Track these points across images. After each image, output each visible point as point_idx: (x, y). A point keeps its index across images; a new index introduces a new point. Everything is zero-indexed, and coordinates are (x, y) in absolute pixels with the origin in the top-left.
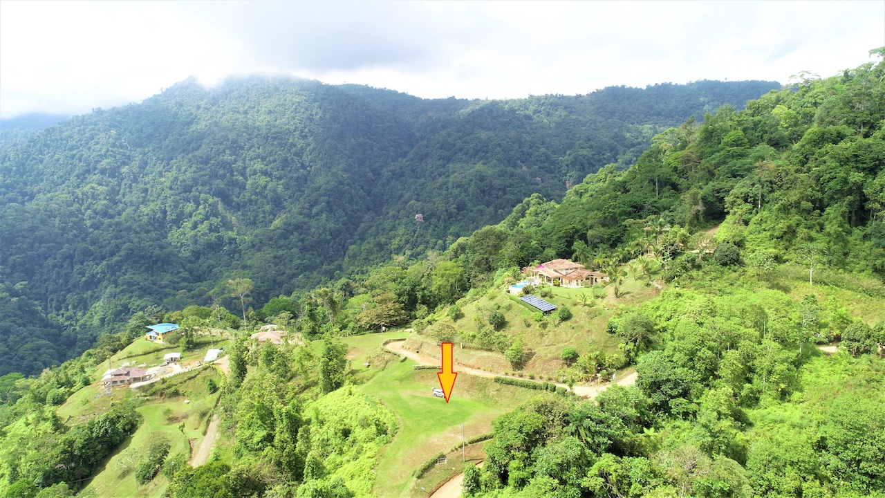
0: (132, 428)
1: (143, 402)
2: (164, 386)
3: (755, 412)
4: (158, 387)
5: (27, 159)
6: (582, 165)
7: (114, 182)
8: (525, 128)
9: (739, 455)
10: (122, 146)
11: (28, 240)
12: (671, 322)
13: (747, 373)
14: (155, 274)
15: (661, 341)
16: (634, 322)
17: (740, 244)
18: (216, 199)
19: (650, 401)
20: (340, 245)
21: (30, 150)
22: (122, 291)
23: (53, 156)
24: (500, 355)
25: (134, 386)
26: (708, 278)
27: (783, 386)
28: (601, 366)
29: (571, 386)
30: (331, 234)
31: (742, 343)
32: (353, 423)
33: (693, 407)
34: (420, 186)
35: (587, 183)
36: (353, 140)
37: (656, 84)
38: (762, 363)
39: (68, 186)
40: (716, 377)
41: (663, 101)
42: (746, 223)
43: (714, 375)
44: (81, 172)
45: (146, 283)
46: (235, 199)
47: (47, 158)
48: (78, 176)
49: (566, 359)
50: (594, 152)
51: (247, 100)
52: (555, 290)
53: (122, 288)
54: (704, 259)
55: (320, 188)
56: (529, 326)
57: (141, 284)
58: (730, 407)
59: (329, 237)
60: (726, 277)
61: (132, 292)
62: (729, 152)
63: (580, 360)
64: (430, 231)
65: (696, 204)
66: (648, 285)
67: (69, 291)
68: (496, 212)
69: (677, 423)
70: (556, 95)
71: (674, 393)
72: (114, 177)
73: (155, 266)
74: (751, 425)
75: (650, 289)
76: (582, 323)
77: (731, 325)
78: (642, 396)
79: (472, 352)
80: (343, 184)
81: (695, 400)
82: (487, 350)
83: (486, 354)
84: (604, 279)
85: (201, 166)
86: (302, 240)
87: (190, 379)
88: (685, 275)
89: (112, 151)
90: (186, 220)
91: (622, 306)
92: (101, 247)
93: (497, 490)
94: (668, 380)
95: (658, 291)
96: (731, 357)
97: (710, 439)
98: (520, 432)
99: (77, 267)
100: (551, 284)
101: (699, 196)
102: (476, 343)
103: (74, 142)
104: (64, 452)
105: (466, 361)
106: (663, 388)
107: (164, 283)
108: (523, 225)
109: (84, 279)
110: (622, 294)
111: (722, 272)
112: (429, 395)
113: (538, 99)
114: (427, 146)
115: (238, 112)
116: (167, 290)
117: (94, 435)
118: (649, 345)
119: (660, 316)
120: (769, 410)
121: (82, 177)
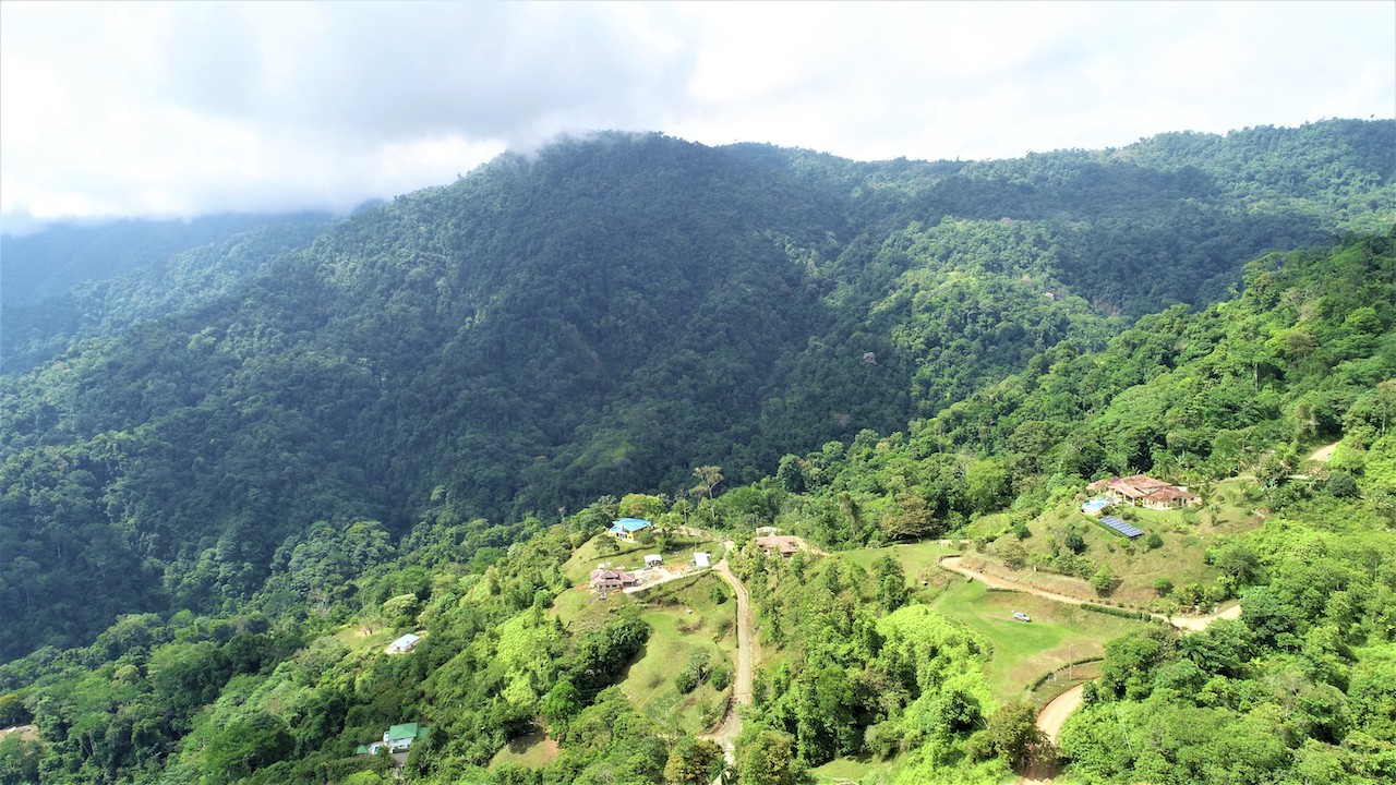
0: (643, 637)
1: (642, 609)
2: (661, 593)
3: (1362, 649)
4: (654, 593)
5: (315, 268)
6: (1120, 271)
7: (427, 298)
8: (1022, 209)
9: (1342, 684)
10: (435, 249)
11: (335, 384)
12: (1276, 556)
13: (1356, 611)
14: (500, 433)
15: (1265, 576)
16: (1235, 555)
17: (1358, 472)
18: (570, 325)
19: (1254, 635)
20: (747, 394)
21: (318, 256)
22: (464, 457)
23: (346, 265)
24: (1082, 581)
25: (628, 590)
26: (1319, 510)
27: (1390, 627)
28: (1199, 598)
29: (1169, 617)
30: (735, 378)
31: (1351, 585)
32: (938, 642)
33: (1298, 642)
34: (863, 305)
35: (1142, 328)
36: (756, 233)
37: (1246, 129)
38: (1372, 605)
39: (370, 307)
40: (1324, 615)
41: (1258, 157)
42: (1367, 447)
43: (1321, 613)
44: (384, 286)
45: (493, 446)
46: (595, 325)
47: (339, 267)
48: (381, 293)
49: (1159, 589)
50: (1139, 251)
51: (602, 178)
52: (1140, 512)
53: (464, 452)
54: (1315, 488)
55: (714, 308)
56: (1112, 551)
57: (487, 446)
58: (1335, 643)
59: (732, 382)
60: (1339, 510)
61: (477, 457)
62: (1354, 341)
63: (1176, 590)
64: (886, 378)
65: (1308, 418)
66: (1250, 514)
67: (393, 454)
68: (985, 347)
69: (1282, 656)
70: (1073, 150)
71: (1280, 628)
72: (426, 293)
73: (500, 422)
74: (1357, 661)
75: (1251, 518)
76: (1175, 551)
77: (1341, 566)
78: (1246, 630)
79: (1049, 576)
80: (747, 303)
81: (1301, 636)
82: (1067, 575)
83: (1065, 578)
84: (1195, 501)
85: (546, 277)
86: (694, 387)
87: (688, 586)
88: (1292, 505)
89: (423, 256)
90: (531, 356)
91: (1220, 536)
92: (430, 395)
93: (1114, 703)
94: (1273, 616)
95: (1261, 521)
96: (1338, 599)
97: (1314, 669)
98: (1138, 654)
99: (401, 423)
100: (1133, 504)
101: (1312, 409)
102: (1054, 565)
103: (374, 245)
104: (590, 657)
105: (1043, 586)
106: (1268, 623)
107: (515, 445)
108: (1047, 387)
109: (411, 439)
110: (1219, 522)
111: (1336, 504)
112: (1009, 619)
113: (1042, 159)
114: (869, 242)
115: (591, 196)
116: (519, 455)
117: (615, 642)
118: (1251, 579)
119: (1264, 549)
120: (1375, 648)
121: (386, 293)
